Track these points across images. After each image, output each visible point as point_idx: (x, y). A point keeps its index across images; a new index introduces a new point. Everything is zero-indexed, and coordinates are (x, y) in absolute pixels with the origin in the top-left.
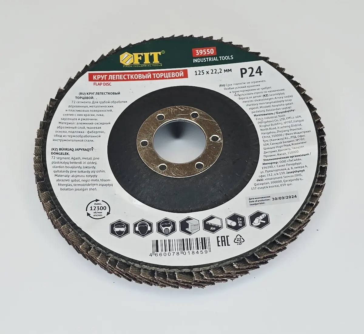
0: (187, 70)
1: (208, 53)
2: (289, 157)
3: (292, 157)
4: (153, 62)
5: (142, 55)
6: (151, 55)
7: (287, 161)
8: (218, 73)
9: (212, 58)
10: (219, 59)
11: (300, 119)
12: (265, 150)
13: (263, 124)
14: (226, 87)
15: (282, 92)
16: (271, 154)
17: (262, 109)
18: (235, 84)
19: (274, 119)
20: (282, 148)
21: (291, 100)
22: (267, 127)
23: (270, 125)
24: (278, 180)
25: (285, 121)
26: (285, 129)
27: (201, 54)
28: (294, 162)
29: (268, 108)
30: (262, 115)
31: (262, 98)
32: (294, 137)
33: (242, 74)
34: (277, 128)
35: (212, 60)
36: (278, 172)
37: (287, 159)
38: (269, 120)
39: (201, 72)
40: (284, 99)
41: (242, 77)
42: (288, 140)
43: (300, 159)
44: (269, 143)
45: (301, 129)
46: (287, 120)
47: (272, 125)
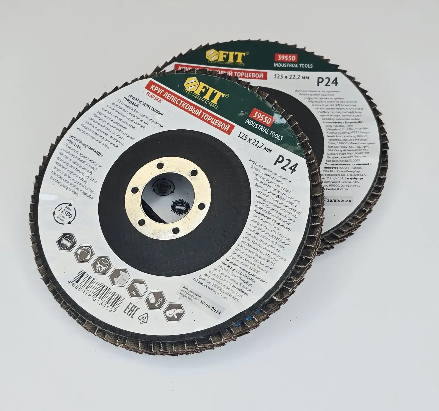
0: (266, 73)
1: (289, 59)
2: (350, 165)
3: (353, 165)
4: (237, 62)
5: (227, 54)
6: (236, 54)
7: (347, 168)
8: (296, 79)
9: (293, 64)
10: (299, 65)
11: (366, 131)
12: (328, 155)
13: (331, 131)
14: (301, 93)
15: (354, 104)
16: (334, 160)
17: (331, 117)
18: (310, 91)
19: (342, 128)
20: (345, 156)
21: (361, 112)
22: (333, 135)
23: (337, 133)
24: (336, 184)
25: (352, 131)
26: (351, 138)
27: (282, 60)
28: (354, 170)
29: (338, 117)
30: (332, 123)
31: (334, 107)
32: (358, 147)
33: (319, 82)
34: (343, 136)
35: (292, 66)
36: (338, 177)
37: (348, 166)
38: (337, 128)
39: (280, 76)
40: (354, 111)
41: (318, 85)
42: (352, 149)
43: (360, 167)
44: (333, 149)
45: (366, 140)
46: (354, 130)
47: (339, 133)
